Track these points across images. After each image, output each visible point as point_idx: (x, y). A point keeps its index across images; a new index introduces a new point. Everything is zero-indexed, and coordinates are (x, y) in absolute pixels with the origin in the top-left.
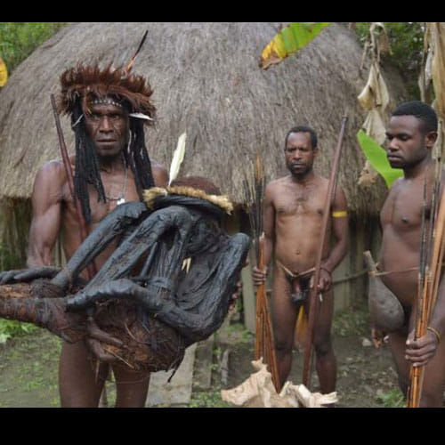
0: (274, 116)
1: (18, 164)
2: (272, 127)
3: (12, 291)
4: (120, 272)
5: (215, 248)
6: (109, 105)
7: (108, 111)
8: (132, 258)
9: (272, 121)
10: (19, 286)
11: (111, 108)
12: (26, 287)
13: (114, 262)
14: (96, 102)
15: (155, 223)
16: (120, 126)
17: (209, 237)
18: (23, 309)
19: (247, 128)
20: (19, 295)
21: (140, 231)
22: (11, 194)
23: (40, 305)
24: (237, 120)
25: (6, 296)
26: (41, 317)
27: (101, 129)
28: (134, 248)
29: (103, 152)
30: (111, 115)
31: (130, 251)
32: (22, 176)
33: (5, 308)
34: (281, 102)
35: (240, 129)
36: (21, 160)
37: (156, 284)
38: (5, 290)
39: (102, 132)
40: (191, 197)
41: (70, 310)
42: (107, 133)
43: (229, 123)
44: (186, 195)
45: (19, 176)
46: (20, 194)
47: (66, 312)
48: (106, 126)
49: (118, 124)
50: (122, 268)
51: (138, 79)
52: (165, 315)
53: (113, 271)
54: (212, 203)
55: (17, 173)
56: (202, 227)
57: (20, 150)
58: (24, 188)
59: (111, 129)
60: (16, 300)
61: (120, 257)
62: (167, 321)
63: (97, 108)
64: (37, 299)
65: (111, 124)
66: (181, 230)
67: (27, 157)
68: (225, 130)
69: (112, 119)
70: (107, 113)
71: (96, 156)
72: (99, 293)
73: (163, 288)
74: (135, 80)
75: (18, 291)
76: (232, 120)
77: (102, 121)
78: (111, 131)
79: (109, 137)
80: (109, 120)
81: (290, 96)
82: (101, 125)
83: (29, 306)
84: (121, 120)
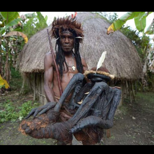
1: (27, 62)
4: (86, 111)
6: (68, 33)
11: (69, 34)
14: (64, 32)
16: (72, 42)
22: (25, 71)
27: (65, 42)
30: (69, 37)
32: (29, 65)
34: (112, 45)
36: (29, 60)
37: (97, 113)
39: (65, 43)
45: (28, 65)
46: (28, 71)
48: (67, 41)
49: (71, 41)
51: (79, 23)
53: (84, 111)
55: (27, 64)
57: (29, 57)
58: (29, 69)
59: (69, 42)
63: (64, 34)
65: (69, 40)
67: (30, 59)
68: (97, 52)
69: (69, 39)
73: (100, 115)
74: (78, 24)
76: (99, 49)
77: (66, 39)
78: (69, 43)
79: (68, 45)
80: (68, 39)
81: (113, 44)
82: (65, 40)
84: (72, 39)
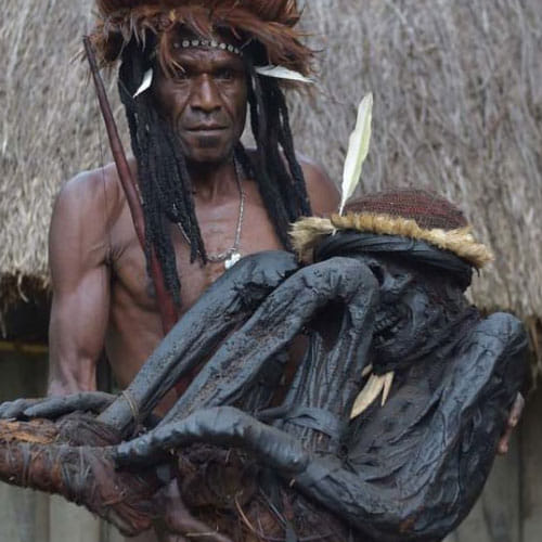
0: (521, 21)
2: (518, 56)
3: (19, 430)
4: (223, 394)
5: (447, 349)
6: (216, 52)
7: (213, 62)
8: (249, 367)
9: (516, 40)
10: (34, 424)
11: (217, 57)
12: (48, 426)
13: (215, 375)
14: (186, 44)
15: (297, 293)
16: (235, 96)
17: (436, 324)
18: (37, 464)
19: (439, 63)
20: (31, 439)
21: (266, 311)
23: (70, 458)
24: (404, 35)
25: (8, 438)
26: (73, 479)
27: (197, 103)
28: (252, 346)
29: (197, 152)
30: (217, 71)
31: (246, 353)
33: (7, 459)
35: (413, 66)
37: (299, 422)
38: (7, 428)
39: (196, 109)
40: (386, 234)
41: (125, 466)
42: (207, 112)
43: (377, 47)
44: (374, 232)
47: (117, 470)
48: (208, 98)
49: (230, 92)
50: (228, 387)
52: (314, 485)
53: (210, 393)
54: (435, 246)
56: (418, 301)
59: (218, 104)
60: (26, 446)
61: (226, 365)
62: (319, 497)
63: (188, 57)
64: (65, 447)
66: (353, 308)
69: (216, 81)
70: (210, 67)
71: (183, 163)
72: (175, 433)
73: (315, 431)
75: (32, 432)
76: (388, 34)
77: (200, 84)
78: (218, 108)
79: (210, 122)
80: (212, 85)
82: (194, 93)
83: (51, 458)
84: (236, 83)
